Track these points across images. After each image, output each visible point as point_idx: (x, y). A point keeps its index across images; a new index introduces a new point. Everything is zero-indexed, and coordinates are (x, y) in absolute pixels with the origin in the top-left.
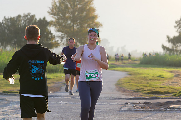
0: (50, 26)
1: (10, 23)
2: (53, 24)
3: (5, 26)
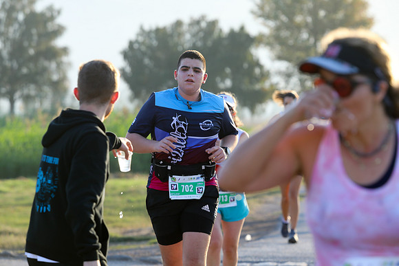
1: (156, 39)
2: (265, 40)
3: (144, 48)
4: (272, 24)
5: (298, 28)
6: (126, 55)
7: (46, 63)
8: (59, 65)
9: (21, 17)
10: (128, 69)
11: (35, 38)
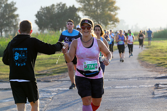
0: (78, 12)
1: (46, 11)
2: (81, 9)
3: (42, 14)
4: (83, 4)
5: (91, 5)
6: (37, 16)
7: (12, 20)
8: (16, 20)
9: (3, 5)
10: (38, 20)
11: (8, 12)
